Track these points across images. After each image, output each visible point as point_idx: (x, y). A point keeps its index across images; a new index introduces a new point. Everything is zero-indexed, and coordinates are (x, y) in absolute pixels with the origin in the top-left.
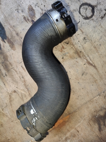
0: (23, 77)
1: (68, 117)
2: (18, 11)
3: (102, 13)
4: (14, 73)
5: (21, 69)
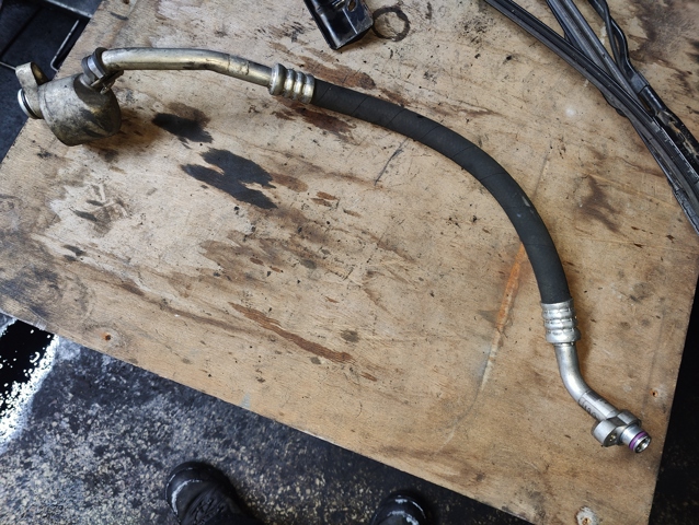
0: (364, 233)
2: (256, 112)
3: (421, 9)
4: (339, 235)
5: (349, 219)
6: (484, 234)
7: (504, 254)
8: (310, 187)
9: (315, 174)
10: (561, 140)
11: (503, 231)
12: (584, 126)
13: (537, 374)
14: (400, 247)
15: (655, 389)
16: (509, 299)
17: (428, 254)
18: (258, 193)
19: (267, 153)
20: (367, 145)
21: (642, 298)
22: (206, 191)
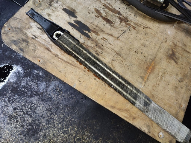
0: (113, 50)
1: (153, 63)
2: (90, 14)
4: (107, 49)
5: (110, 45)
6: (144, 57)
7: (148, 63)
8: (101, 35)
9: (102, 32)
10: (166, 39)
11: (149, 57)
12: (172, 37)
13: (153, 95)
14: (122, 55)
15: (182, 105)
16: (148, 74)
17: (129, 59)
18: (87, 34)
19: (91, 24)
20: (117, 29)
21: (182, 81)
22: (73, 30)
